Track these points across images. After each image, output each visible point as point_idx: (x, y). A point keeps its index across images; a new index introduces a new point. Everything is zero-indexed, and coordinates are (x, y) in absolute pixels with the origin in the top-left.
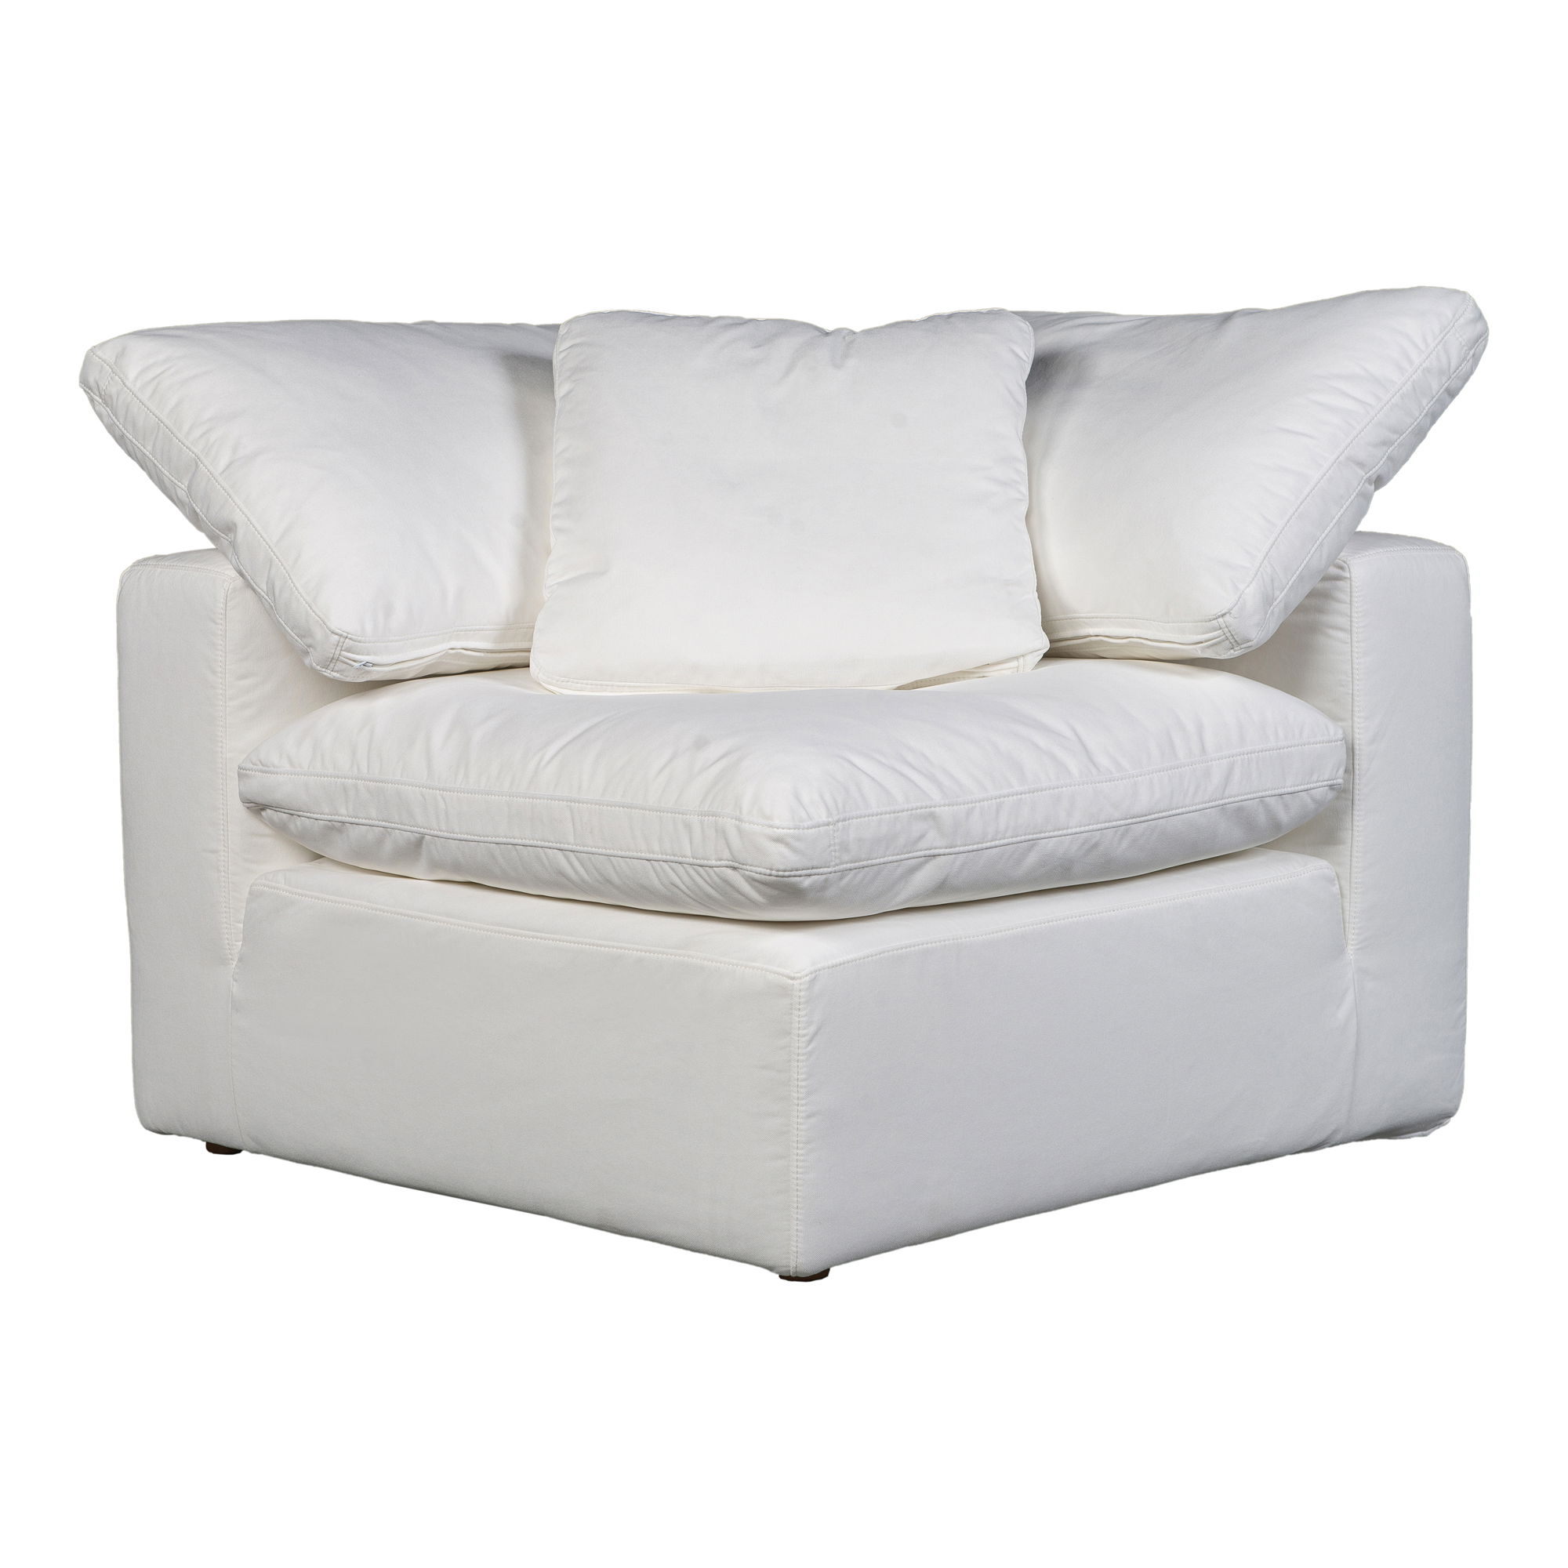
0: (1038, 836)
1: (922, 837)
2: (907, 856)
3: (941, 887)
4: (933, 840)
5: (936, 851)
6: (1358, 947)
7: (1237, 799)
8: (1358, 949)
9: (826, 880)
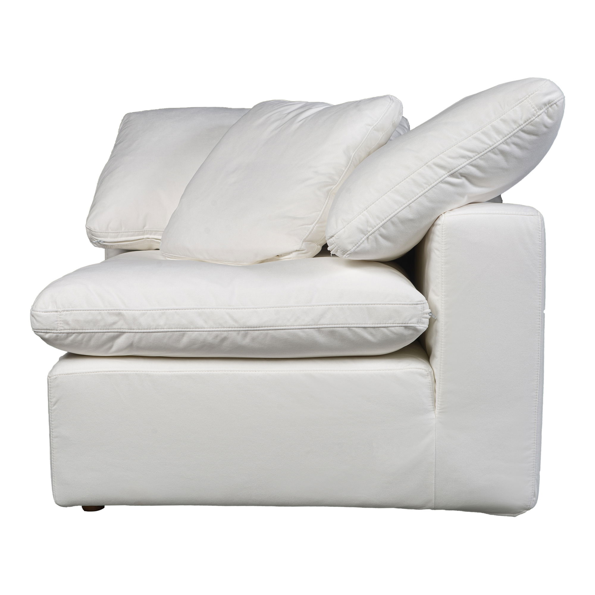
0: (186, 330)
1: (114, 323)
2: (107, 330)
3: (131, 346)
4: (121, 325)
5: (124, 331)
6: (440, 411)
7: (329, 326)
8: (440, 412)
9: (57, 336)
